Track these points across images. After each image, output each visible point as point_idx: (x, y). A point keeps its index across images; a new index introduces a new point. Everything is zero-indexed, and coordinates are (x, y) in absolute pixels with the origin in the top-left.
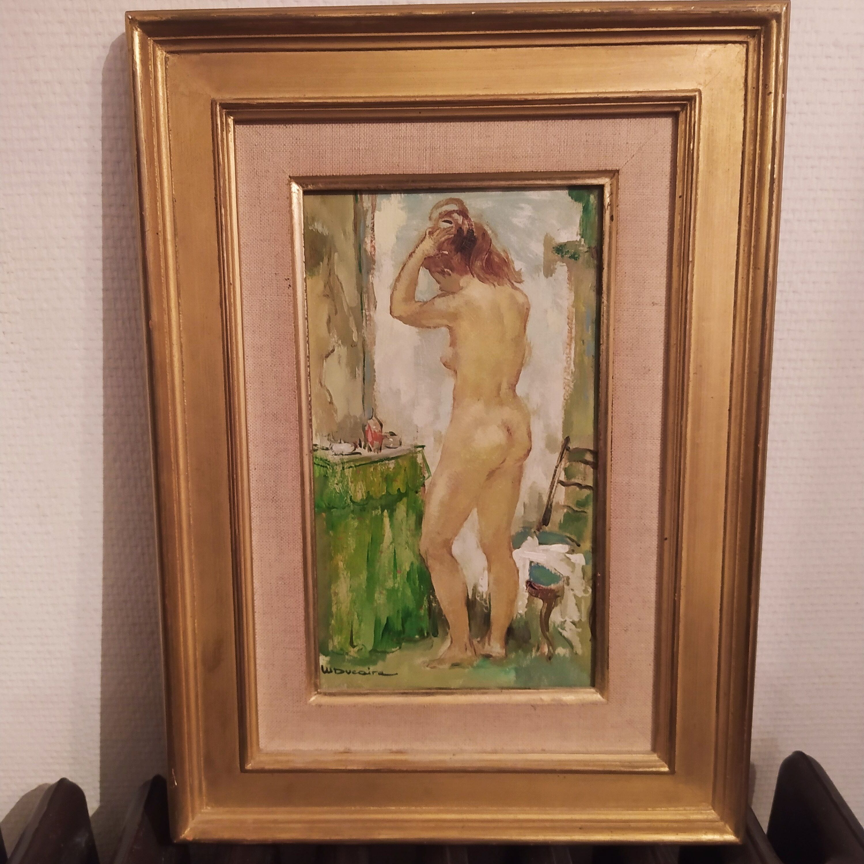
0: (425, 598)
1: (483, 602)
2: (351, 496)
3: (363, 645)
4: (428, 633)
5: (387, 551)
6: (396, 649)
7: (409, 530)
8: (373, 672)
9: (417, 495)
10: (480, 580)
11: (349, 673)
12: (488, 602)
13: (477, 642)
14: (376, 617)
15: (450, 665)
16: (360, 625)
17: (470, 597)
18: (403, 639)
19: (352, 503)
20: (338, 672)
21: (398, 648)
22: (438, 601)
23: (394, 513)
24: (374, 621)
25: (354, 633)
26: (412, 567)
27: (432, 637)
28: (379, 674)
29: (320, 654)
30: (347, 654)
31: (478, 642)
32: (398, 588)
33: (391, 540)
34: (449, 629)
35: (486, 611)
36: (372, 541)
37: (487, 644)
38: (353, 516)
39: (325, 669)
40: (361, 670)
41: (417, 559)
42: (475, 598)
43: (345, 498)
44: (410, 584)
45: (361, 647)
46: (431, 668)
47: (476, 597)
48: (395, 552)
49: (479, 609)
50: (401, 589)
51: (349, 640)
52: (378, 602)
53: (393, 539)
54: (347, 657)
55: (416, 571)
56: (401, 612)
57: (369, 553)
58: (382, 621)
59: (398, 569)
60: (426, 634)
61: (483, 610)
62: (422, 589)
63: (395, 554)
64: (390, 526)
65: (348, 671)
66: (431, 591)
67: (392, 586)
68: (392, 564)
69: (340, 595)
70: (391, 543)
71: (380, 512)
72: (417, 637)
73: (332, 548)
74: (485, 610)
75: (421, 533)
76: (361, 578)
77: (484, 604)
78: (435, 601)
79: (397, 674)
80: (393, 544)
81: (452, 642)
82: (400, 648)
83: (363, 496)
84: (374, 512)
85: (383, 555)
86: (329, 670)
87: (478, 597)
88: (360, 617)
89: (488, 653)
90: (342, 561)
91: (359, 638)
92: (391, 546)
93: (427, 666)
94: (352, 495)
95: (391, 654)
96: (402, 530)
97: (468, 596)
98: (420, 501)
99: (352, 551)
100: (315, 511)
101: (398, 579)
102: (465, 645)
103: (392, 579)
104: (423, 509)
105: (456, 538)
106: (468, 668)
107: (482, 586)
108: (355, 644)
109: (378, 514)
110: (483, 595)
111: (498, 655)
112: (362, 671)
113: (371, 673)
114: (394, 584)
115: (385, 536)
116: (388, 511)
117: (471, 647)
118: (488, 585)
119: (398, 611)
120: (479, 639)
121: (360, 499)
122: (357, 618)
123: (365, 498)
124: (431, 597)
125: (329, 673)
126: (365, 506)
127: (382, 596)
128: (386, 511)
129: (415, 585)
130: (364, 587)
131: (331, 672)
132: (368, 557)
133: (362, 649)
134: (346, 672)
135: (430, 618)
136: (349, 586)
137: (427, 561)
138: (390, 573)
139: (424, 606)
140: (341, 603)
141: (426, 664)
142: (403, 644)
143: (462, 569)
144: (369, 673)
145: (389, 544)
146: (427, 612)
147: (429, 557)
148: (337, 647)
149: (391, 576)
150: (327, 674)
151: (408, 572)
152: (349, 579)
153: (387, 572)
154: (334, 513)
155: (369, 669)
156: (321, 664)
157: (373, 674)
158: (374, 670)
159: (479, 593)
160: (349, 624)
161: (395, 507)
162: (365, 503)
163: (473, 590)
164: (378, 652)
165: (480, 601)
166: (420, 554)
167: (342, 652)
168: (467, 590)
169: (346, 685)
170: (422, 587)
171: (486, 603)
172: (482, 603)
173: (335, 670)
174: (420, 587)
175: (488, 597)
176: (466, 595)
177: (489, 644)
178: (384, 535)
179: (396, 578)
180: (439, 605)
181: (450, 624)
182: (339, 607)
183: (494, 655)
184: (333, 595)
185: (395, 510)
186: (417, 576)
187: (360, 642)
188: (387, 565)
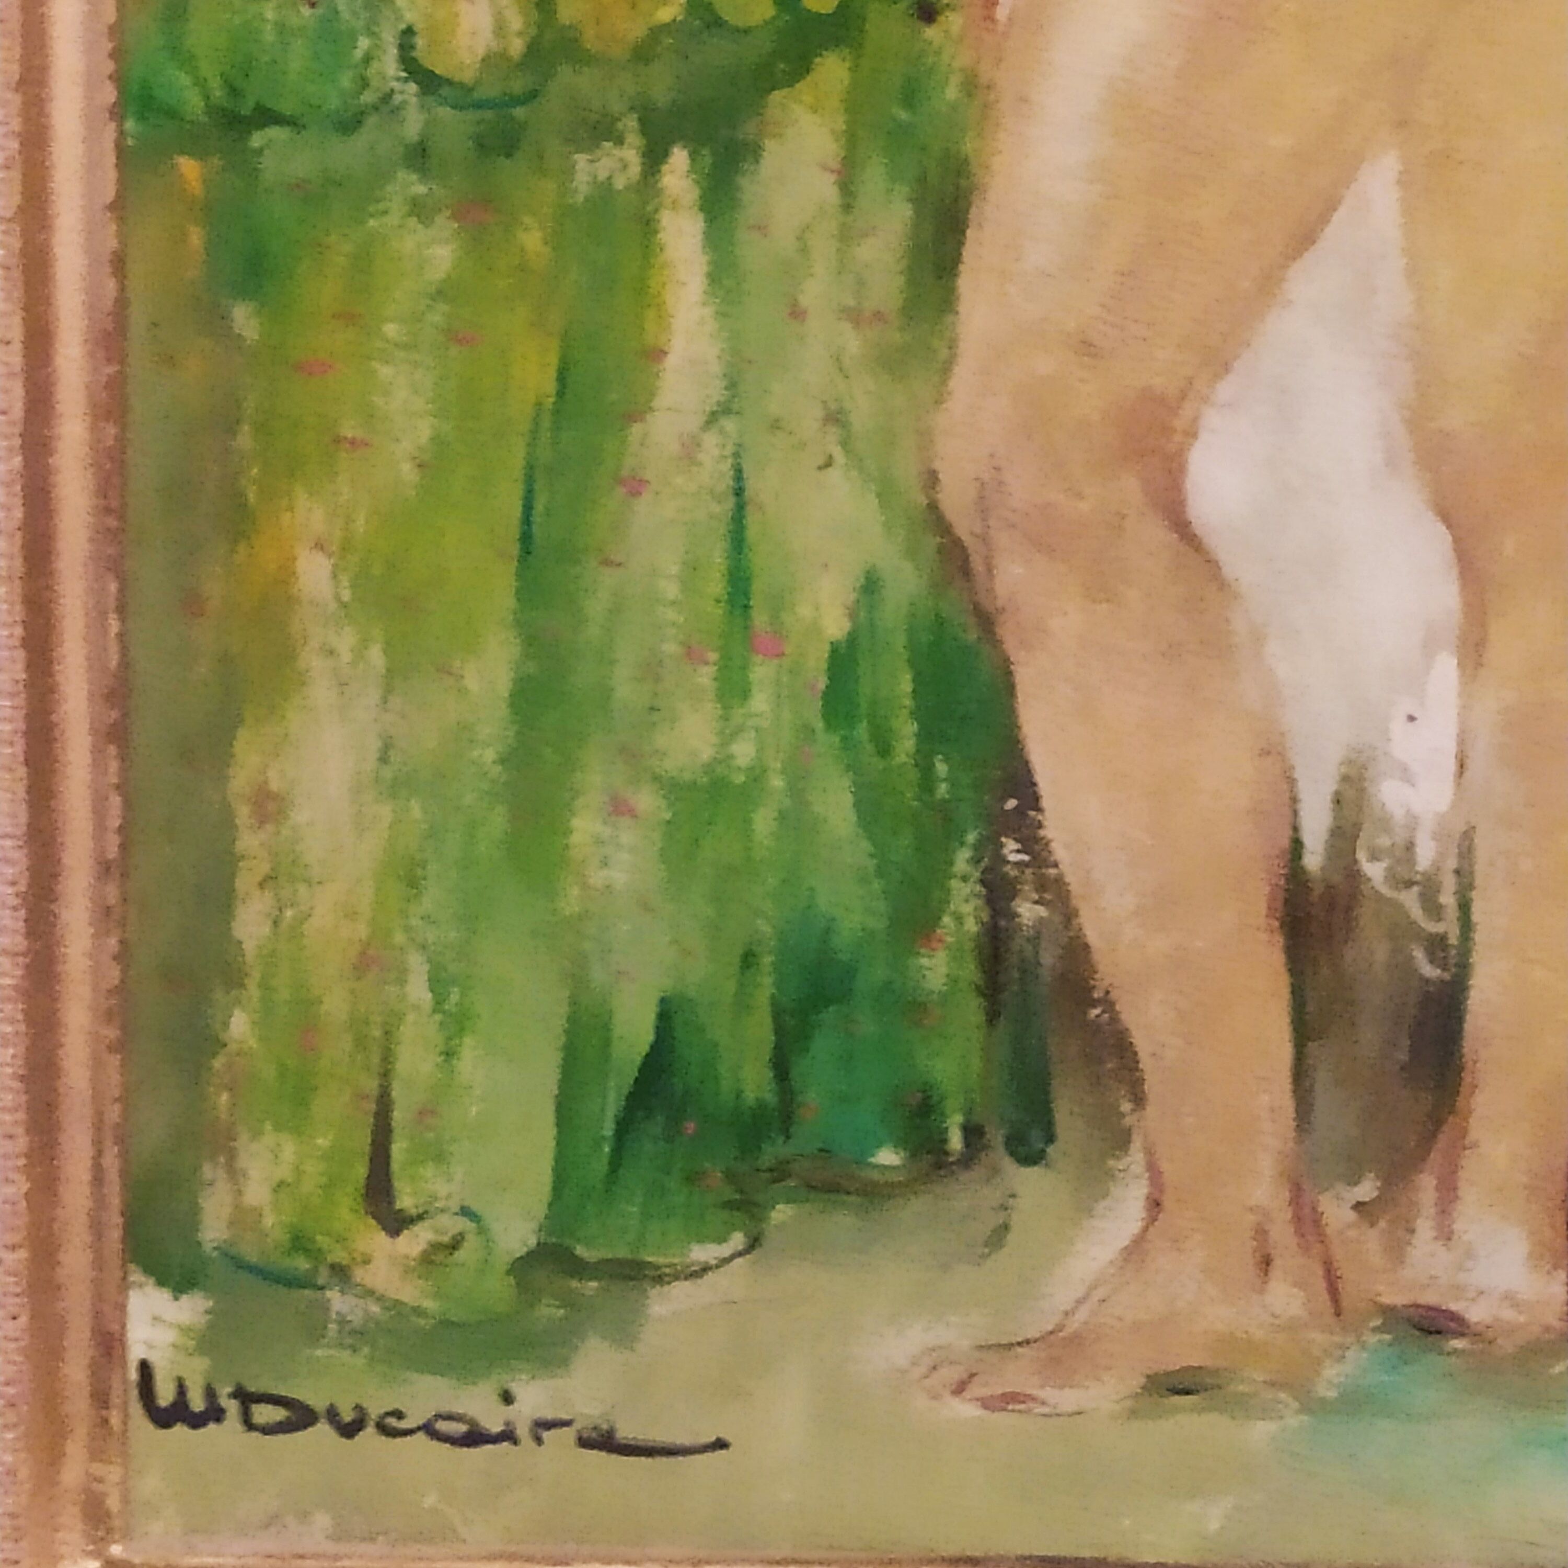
0: (962, 859)
1: (1410, 900)
2: (409, 32)
3: (465, 1212)
4: (972, 1132)
5: (679, 480)
6: (725, 1250)
7: (855, 316)
8: (543, 1425)
9: (931, 32)
10: (1398, 727)
11: (350, 1430)
12: (1448, 899)
13: (1352, 1216)
14: (574, 1002)
15: (1136, 1382)
16: (449, 1054)
17: (1313, 860)
18: (780, 1172)
19: (413, 87)
20: (264, 1414)
21: (738, 1240)
22: (1059, 881)
23: (743, 181)
24: (559, 1024)
25: (398, 1115)
26: (871, 608)
27: (1008, 1165)
28: (584, 1443)
29: (136, 1276)
30: (341, 1273)
31: (1359, 1206)
32: (757, 775)
33: (716, 392)
34: (1139, 1100)
35: (1429, 971)
36: (560, 394)
37: (1425, 1228)
38: (421, 189)
39: (165, 1395)
40: (446, 1408)
41: (911, 553)
42: (1354, 875)
43: (364, 43)
44: (847, 744)
45: (453, 1225)
46: (987, 1404)
47: (1361, 856)
48: (739, 492)
49: (1381, 953)
50: (777, 782)
51: (361, 1171)
52: (597, 878)
53: (732, 385)
54: (337, 1301)
55: (900, 641)
56: (767, 960)
57: (539, 486)
58: (619, 1029)
59: (760, 619)
60: (956, 1141)
61: (1407, 967)
62: (942, 789)
63: (740, 509)
64: (715, 278)
65: (347, 1416)
66: (1011, 804)
67: (707, 754)
68: (716, 585)
69: (300, 816)
70: (712, 419)
71: (635, 169)
72: (888, 1157)
73: (245, 439)
74: (1419, 955)
75: (952, 345)
76: (472, 683)
77: (1416, 912)
78: (1042, 885)
79: (721, 1444)
80: (729, 424)
81: (1155, 1205)
82: (754, 1243)
83: (500, 29)
84: (581, 159)
85: (642, 505)
86: (197, 1403)
87: (1374, 857)
88: (454, 997)
89: (1430, 1298)
90: (319, 546)
91: (440, 1157)
92: (711, 440)
93: (959, 1389)
94: (419, 27)
95: (680, 1289)
96: (797, 313)
97: (1297, 846)
98: (952, 93)
99: (408, 472)
100: (121, 133)
101: (760, 702)
102: (1261, 1233)
103: (711, 708)
104: (969, 146)
105: (1225, 389)
106: (1266, 1413)
107: (1406, 775)
108: (405, 1201)
109: (620, 183)
110: (1410, 847)
111: (1508, 1314)
112: (450, 1417)
113: (523, 1431)
114: (728, 736)
115: (671, 361)
116: (693, 155)
117: (1305, 1249)
118: (1462, 767)
119: (748, 960)
120: (1367, 1190)
121: (481, 52)
122: (427, 997)
123: (517, 47)
124: (1011, 849)
125: (197, 1421)
126: (519, 112)
127: (626, 838)
128: (679, 157)
129: (884, 750)
130: (490, 755)
131: (215, 1414)
132: (527, 520)
133: (455, 1244)
134: (332, 1415)
135: (992, 1017)
136: (374, 745)
137: (990, 569)
138: (691, 654)
139: (946, 920)
140: (308, 882)
141: (951, 1374)
142: (781, 1213)
143: (1258, 638)
144: (508, 1436)
145: (693, 423)
146: (970, 971)
147: (1002, 538)
148: (269, 1221)
149: (705, 676)
150: (180, 1430)
151: (835, 649)
152: (374, 696)
153: (671, 648)
154: (270, 166)
155: (507, 1398)
156: (136, 1352)
157: (539, 1440)
158: (549, 1415)
159: (1385, 824)
160: (361, 1042)
161: (748, 130)
162: (518, 86)
163: (1338, 801)
164: (579, 1268)
165: (1385, 891)
166: (933, 507)
167: (302, 1264)
168: (1294, 800)
169: (322, 1521)
170: (941, 768)
171: (1434, 909)
172: (1397, 906)
173: (246, 1398)
174: (927, 781)
175: (1452, 863)
176: (1285, 842)
177: (1446, 1235)
178: (658, 354)
179: (745, 694)
180: (1069, 916)
181: (1146, 1063)
182: (289, 913)
183: (1476, 1314)
184: (243, 813)
185: (754, 151)
186: (906, 683)
187: (441, 1188)
188: (671, 590)
